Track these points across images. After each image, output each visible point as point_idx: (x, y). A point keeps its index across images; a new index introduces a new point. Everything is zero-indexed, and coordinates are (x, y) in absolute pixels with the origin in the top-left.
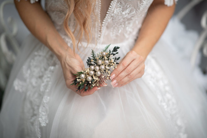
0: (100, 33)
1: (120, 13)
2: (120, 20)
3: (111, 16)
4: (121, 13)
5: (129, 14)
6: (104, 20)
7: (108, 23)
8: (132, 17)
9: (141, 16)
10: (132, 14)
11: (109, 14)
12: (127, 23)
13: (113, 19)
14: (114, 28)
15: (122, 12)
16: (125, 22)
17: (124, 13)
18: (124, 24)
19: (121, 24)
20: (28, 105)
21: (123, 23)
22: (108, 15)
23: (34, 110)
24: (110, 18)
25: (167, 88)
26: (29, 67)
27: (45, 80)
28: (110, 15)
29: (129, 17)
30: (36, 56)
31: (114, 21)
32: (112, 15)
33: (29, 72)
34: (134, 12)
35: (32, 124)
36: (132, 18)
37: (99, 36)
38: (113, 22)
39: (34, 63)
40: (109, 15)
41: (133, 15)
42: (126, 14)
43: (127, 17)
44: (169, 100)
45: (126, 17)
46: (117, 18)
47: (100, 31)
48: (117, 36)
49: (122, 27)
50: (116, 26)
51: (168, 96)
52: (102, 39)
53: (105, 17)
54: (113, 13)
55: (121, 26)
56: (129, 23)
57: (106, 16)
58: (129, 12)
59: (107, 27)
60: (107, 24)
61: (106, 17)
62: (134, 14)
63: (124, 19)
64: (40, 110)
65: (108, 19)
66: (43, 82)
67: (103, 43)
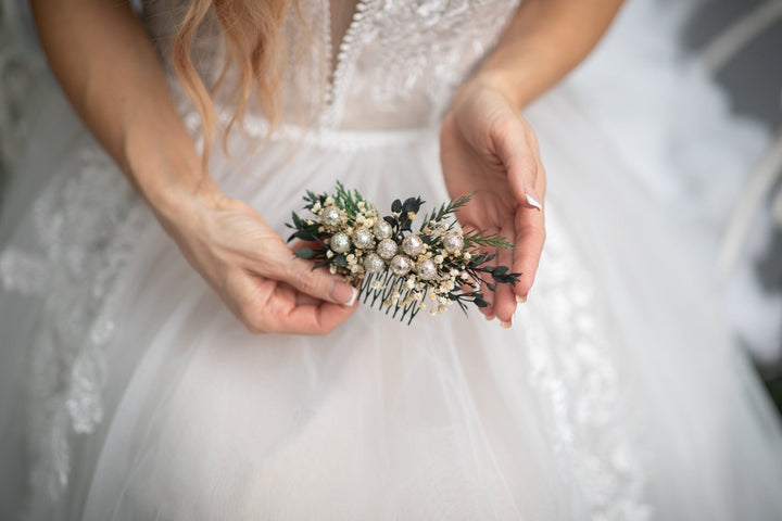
0: (328, 87)
1: (407, 10)
2: (407, 36)
3: (376, 23)
4: (413, 11)
5: (442, 13)
6: (348, 39)
7: (364, 49)
8: (458, 24)
9: (494, 21)
10: (457, 16)
11: (366, 14)
12: (436, 47)
13: (381, 36)
14: (387, 69)
15: (415, 5)
16: (428, 45)
17: (423, 11)
18: (426, 54)
19: (414, 55)
20: (46, 348)
21: (421, 50)
22: (364, 18)
24: (371, 30)
25: (586, 323)
26: (60, 204)
28: (369, 15)
29: (446, 26)
31: (385, 41)
32: (379, 16)
33: (58, 221)
34: (461, 5)
36: (458, 30)
37: (327, 97)
38: (383, 45)
39: (77, 190)
40: (369, 19)
41: (459, 19)
42: (431, 14)
43: (435, 25)
44: (585, 370)
45: (434, 28)
46: (397, 30)
47: (331, 80)
48: (398, 101)
49: (417, 64)
50: (394, 61)
51: (586, 351)
52: (339, 111)
53: (348, 26)
54: (381, 8)
55: (412, 61)
56: (446, 50)
57: (352, 20)
58: (443, 8)
59: (362, 66)
60: (357, 52)
61: (355, 25)
62: (463, 14)
63: (424, 32)
64: (76, 372)
65: (363, 31)
66: (105, 264)
67: (344, 127)
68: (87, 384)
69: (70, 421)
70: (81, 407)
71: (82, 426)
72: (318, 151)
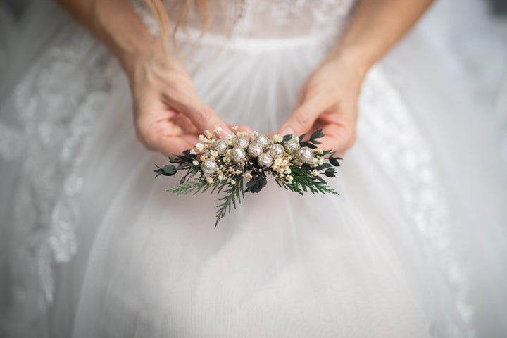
0: (240, 5)
20: (24, 198)
23: (39, 212)
25: (427, 175)
26: (35, 90)
27: (78, 129)
30: (54, 59)
35: (33, 251)
39: (48, 79)
48: (291, 16)
52: (247, 23)
64: (56, 215)
66: (70, 135)
67: (251, 35)
68: (64, 225)
69: (52, 254)
70: (61, 243)
71: (62, 256)
72: (232, 53)
